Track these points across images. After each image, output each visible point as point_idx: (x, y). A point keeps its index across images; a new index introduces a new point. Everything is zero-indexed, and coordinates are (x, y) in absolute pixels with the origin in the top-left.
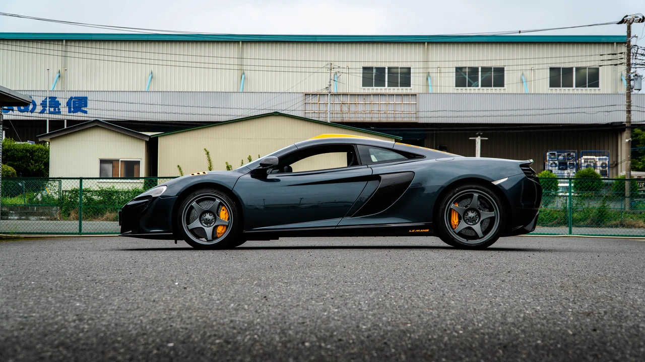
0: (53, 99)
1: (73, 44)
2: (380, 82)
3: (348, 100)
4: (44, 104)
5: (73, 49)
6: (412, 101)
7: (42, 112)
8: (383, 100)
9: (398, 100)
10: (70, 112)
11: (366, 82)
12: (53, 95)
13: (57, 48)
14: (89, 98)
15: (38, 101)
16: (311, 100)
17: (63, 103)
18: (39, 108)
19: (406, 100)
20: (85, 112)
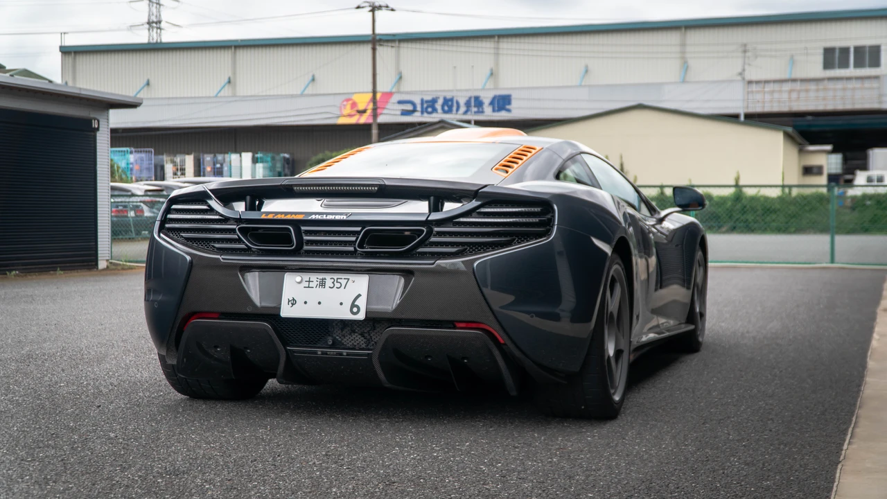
0: (477, 98)
1: (505, 40)
2: (844, 64)
3: (798, 86)
4: (468, 104)
5: (505, 45)
6: (875, 84)
7: (465, 113)
8: (839, 85)
9: (857, 84)
10: (494, 111)
11: (828, 64)
12: (476, 94)
13: (488, 45)
14: (513, 97)
15: (462, 102)
16: (754, 87)
17: (487, 102)
18: (463, 109)
19: (867, 84)
20: (509, 111)
